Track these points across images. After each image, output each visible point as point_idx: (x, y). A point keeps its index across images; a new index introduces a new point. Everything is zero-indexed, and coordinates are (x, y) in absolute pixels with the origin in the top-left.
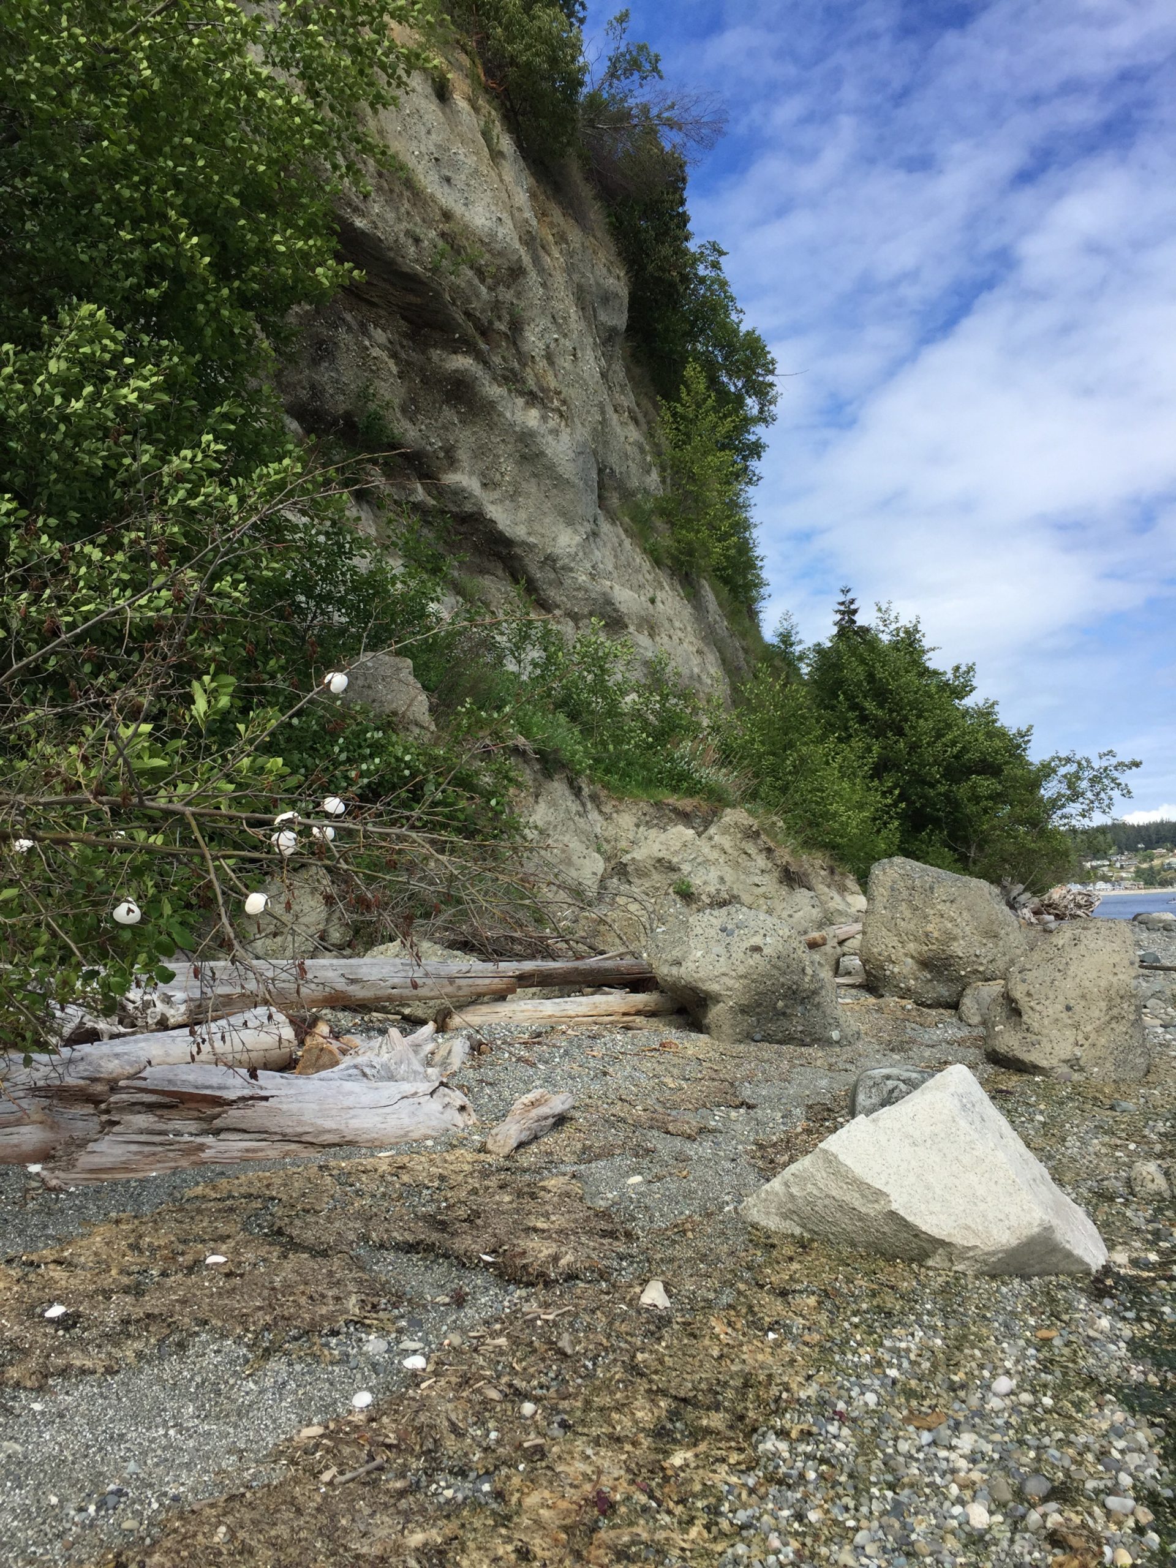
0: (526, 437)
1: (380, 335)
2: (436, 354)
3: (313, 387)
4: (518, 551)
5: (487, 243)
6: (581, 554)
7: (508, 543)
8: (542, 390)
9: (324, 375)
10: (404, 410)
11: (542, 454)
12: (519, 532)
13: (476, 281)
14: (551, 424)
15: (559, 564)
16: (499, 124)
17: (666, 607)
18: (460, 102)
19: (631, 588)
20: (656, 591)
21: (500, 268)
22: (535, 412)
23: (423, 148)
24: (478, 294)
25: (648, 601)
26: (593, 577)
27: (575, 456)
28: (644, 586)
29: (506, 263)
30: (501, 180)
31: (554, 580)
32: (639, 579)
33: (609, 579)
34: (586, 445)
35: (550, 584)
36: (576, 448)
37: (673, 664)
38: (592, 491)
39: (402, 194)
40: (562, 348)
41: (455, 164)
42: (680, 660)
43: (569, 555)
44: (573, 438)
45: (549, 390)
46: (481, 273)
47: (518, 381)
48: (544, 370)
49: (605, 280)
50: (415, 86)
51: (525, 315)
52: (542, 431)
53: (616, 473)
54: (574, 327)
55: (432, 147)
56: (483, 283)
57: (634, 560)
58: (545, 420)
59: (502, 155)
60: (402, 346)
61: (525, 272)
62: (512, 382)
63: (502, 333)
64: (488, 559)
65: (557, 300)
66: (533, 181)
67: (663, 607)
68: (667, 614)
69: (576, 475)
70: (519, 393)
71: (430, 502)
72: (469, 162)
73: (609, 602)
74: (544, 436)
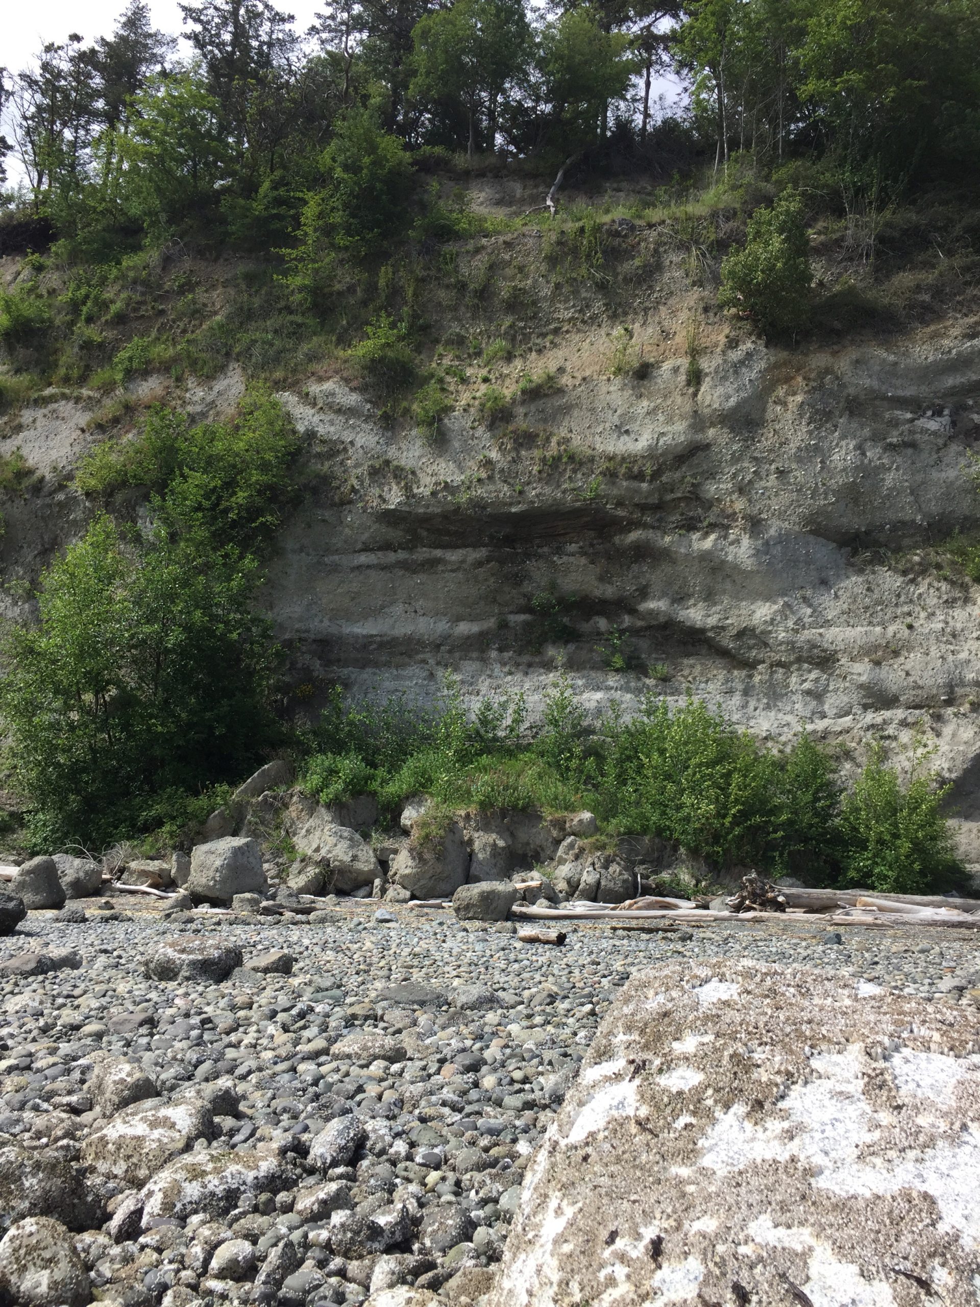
0: (705, 556)
1: (573, 548)
2: (617, 539)
3: (525, 596)
4: (710, 634)
5: (651, 453)
6: (779, 618)
7: (703, 631)
8: (728, 517)
9: (527, 587)
10: (601, 579)
11: (723, 562)
12: (712, 621)
13: (635, 484)
14: (732, 537)
15: (758, 631)
16: (732, 343)
17: (951, 623)
18: (667, 366)
19: (870, 624)
20: (938, 612)
21: (664, 463)
22: (713, 537)
23: (608, 425)
24: (637, 491)
25: (904, 627)
26: (796, 631)
27: (758, 551)
28: (909, 614)
29: (671, 457)
30: (695, 394)
31: (755, 645)
32: (899, 611)
33: (822, 627)
34: (788, 534)
35: (750, 648)
36: (767, 543)
37: (911, 679)
38: (808, 563)
39: (565, 470)
40: (764, 474)
41: (633, 419)
42: (931, 673)
43: (766, 622)
44: (757, 539)
45: (735, 513)
46: (640, 477)
47: (701, 521)
48: (732, 501)
49: (950, 352)
50: (612, 389)
51: (706, 475)
52: (719, 547)
53: (913, 521)
54: (792, 447)
55: (616, 420)
56: (643, 481)
57: (899, 596)
58: (725, 537)
59: (707, 375)
60: (592, 545)
61: (708, 446)
62: (690, 526)
63: (679, 499)
64: (693, 645)
65: (767, 440)
66: (784, 355)
67: (941, 625)
68: (948, 630)
69: (760, 564)
70: (698, 530)
71: (640, 623)
72: (645, 410)
73: (815, 646)
74: (722, 550)
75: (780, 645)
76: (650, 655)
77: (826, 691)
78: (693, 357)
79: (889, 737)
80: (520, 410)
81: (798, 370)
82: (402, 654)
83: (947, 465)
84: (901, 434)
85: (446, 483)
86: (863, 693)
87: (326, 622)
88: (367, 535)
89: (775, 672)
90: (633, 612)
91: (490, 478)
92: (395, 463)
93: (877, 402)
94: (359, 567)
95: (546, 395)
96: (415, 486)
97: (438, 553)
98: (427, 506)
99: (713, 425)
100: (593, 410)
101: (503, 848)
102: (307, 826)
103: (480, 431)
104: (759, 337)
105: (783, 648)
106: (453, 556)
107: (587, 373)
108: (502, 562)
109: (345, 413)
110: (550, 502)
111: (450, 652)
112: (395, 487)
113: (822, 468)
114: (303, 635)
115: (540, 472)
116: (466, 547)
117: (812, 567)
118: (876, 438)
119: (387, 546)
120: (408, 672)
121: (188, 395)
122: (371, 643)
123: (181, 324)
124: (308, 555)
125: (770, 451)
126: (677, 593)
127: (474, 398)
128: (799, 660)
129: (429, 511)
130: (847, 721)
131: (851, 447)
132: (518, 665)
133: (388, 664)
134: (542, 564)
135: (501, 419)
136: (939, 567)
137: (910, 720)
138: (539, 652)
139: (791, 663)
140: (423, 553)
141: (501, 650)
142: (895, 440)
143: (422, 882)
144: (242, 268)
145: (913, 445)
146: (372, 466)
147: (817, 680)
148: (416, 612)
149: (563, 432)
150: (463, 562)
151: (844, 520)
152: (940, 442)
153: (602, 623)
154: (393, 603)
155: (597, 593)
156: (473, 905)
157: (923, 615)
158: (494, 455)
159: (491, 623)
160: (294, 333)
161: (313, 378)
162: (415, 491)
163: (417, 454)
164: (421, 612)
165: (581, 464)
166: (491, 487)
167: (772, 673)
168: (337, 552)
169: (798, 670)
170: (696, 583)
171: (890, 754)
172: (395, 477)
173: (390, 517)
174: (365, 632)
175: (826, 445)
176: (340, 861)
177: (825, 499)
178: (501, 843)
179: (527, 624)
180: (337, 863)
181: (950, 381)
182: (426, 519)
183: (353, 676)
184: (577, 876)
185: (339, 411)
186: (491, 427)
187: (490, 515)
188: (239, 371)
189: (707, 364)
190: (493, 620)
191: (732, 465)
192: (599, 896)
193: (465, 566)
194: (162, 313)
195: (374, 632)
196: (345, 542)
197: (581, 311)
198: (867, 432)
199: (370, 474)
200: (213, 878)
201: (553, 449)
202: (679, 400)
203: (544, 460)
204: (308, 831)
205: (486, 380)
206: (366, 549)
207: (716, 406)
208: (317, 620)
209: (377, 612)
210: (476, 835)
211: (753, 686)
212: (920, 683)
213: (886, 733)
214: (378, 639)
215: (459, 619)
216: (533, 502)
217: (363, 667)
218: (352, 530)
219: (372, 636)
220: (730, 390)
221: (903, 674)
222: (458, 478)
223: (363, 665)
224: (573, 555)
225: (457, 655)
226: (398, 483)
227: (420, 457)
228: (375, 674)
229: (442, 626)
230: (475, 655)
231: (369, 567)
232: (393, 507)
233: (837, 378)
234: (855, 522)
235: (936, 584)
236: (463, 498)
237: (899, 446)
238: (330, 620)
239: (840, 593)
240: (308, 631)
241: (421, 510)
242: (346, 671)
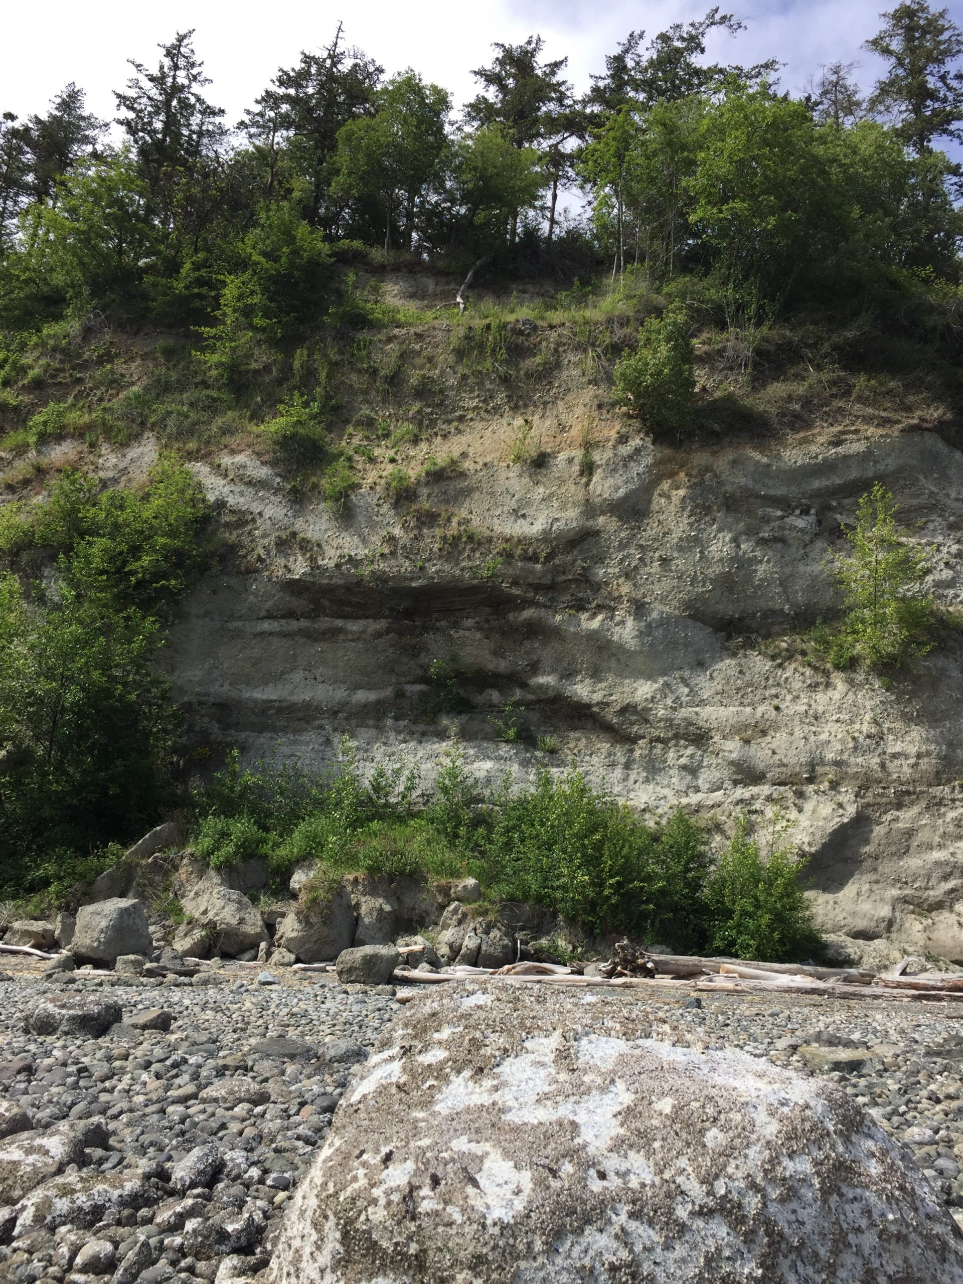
0: (593, 636)
1: (469, 622)
2: (511, 616)
3: (422, 667)
4: (596, 709)
5: (545, 537)
6: (658, 696)
7: (588, 706)
8: (614, 599)
9: (423, 659)
10: (495, 653)
11: (610, 642)
12: (597, 697)
13: (530, 565)
14: (618, 618)
15: (639, 708)
16: (623, 439)
17: (814, 706)
18: (562, 456)
19: (741, 704)
20: (802, 696)
21: (557, 546)
22: (600, 617)
23: (505, 508)
24: (532, 571)
25: (772, 709)
26: (674, 709)
27: (641, 632)
28: (777, 696)
29: (563, 541)
30: (587, 484)
31: (637, 720)
32: (767, 693)
33: (698, 706)
34: (669, 617)
35: (632, 724)
36: (649, 626)
37: (777, 757)
38: (686, 646)
39: (464, 549)
40: (648, 560)
41: (529, 503)
42: (795, 752)
43: (647, 699)
44: (640, 621)
45: (621, 596)
46: (534, 558)
47: (589, 603)
48: (618, 585)
49: (816, 457)
50: (511, 475)
51: (596, 559)
52: (606, 627)
53: (782, 610)
54: (674, 538)
55: (513, 504)
56: (537, 563)
57: (767, 679)
58: (612, 618)
59: (598, 466)
60: (487, 621)
61: (597, 533)
62: (580, 606)
63: (570, 580)
64: (579, 719)
65: (651, 529)
66: (668, 452)
67: (805, 708)
68: (811, 712)
69: (643, 644)
70: (587, 610)
71: (530, 697)
72: (541, 496)
73: (691, 724)
74: (608, 630)
75: (659, 721)
76: (539, 727)
77: (700, 766)
78: (587, 449)
79: (756, 812)
80: (424, 491)
81: (682, 467)
82: (300, 720)
83: (813, 560)
84: (772, 530)
85: (350, 556)
86: (733, 769)
87: (226, 687)
88: (270, 603)
89: (655, 747)
90: (524, 685)
91: (393, 553)
92: (302, 535)
93: (751, 500)
94: (261, 634)
95: (449, 478)
96: (320, 558)
97: (339, 623)
98: (331, 578)
99: (603, 513)
100: (492, 494)
101: (389, 913)
102: (196, 888)
103: (385, 508)
104: (647, 435)
105: (662, 724)
106: (354, 626)
107: (488, 459)
108: (401, 634)
109: (255, 485)
110: (449, 578)
111: (347, 719)
112: (300, 558)
113: (701, 558)
114: (203, 699)
115: (440, 550)
116: (367, 618)
117: (690, 649)
118: (750, 532)
119: (290, 614)
120: (305, 737)
121: (101, 461)
122: (270, 708)
123: (99, 393)
124: (212, 620)
125: (654, 540)
126: (566, 669)
127: (381, 477)
128: (676, 736)
129: (333, 582)
130: (718, 795)
131: (727, 539)
132: (412, 733)
133: (285, 730)
134: (439, 637)
135: (406, 498)
136: (804, 653)
137: (775, 796)
138: (433, 721)
139: (670, 739)
140: (325, 623)
141: (396, 719)
142: (766, 535)
143: (308, 946)
144: (161, 343)
145: (782, 540)
146: (279, 537)
147: (692, 756)
148: (315, 679)
149: (464, 513)
150: (364, 632)
151: (720, 607)
152: (807, 538)
153: (495, 696)
154: (292, 669)
155: (491, 666)
156: (356, 968)
157: (789, 697)
158: (397, 531)
159: (388, 692)
160: (209, 407)
161: (226, 451)
162: (320, 562)
163: (323, 527)
164: (320, 679)
165: (480, 544)
166: (393, 562)
167: (651, 748)
168: (240, 618)
169: (676, 745)
170: (584, 660)
171: (757, 827)
172: (301, 548)
173: (294, 587)
174: (264, 697)
175: (705, 536)
176: (227, 924)
177: (703, 586)
178: (387, 908)
179: (422, 694)
180: (223, 926)
181: (817, 484)
182: (329, 590)
183: (251, 740)
184: (459, 941)
185: (250, 483)
186: (396, 505)
187: (391, 589)
188: (153, 440)
189: (598, 457)
190: (390, 689)
191: (620, 551)
192: (480, 961)
193: (364, 636)
194: (79, 381)
195: (273, 697)
196: (250, 609)
197: (485, 401)
198: (741, 526)
199: (277, 544)
200: (98, 939)
201: (454, 529)
202: (572, 488)
203: (444, 538)
204: (197, 894)
205: (393, 461)
206: (270, 616)
207: (606, 495)
208: (217, 684)
209: (278, 678)
210: (363, 899)
211: (634, 760)
212: (785, 761)
213: (754, 808)
214: (277, 704)
215: (357, 687)
216: (433, 578)
217: (261, 732)
218: (256, 597)
219: (271, 701)
220: (620, 482)
221: (770, 752)
222: (362, 552)
223: (262, 729)
224: (469, 629)
225: (354, 722)
226: (304, 555)
227: (326, 531)
228: (272, 738)
229: (340, 694)
230: (371, 722)
231: (271, 634)
232: (297, 577)
233: (716, 476)
234: (728, 609)
235: (801, 669)
236: (366, 570)
237: (770, 540)
238: (231, 684)
239: (715, 674)
240: (208, 695)
241: (325, 581)
242: (244, 735)
